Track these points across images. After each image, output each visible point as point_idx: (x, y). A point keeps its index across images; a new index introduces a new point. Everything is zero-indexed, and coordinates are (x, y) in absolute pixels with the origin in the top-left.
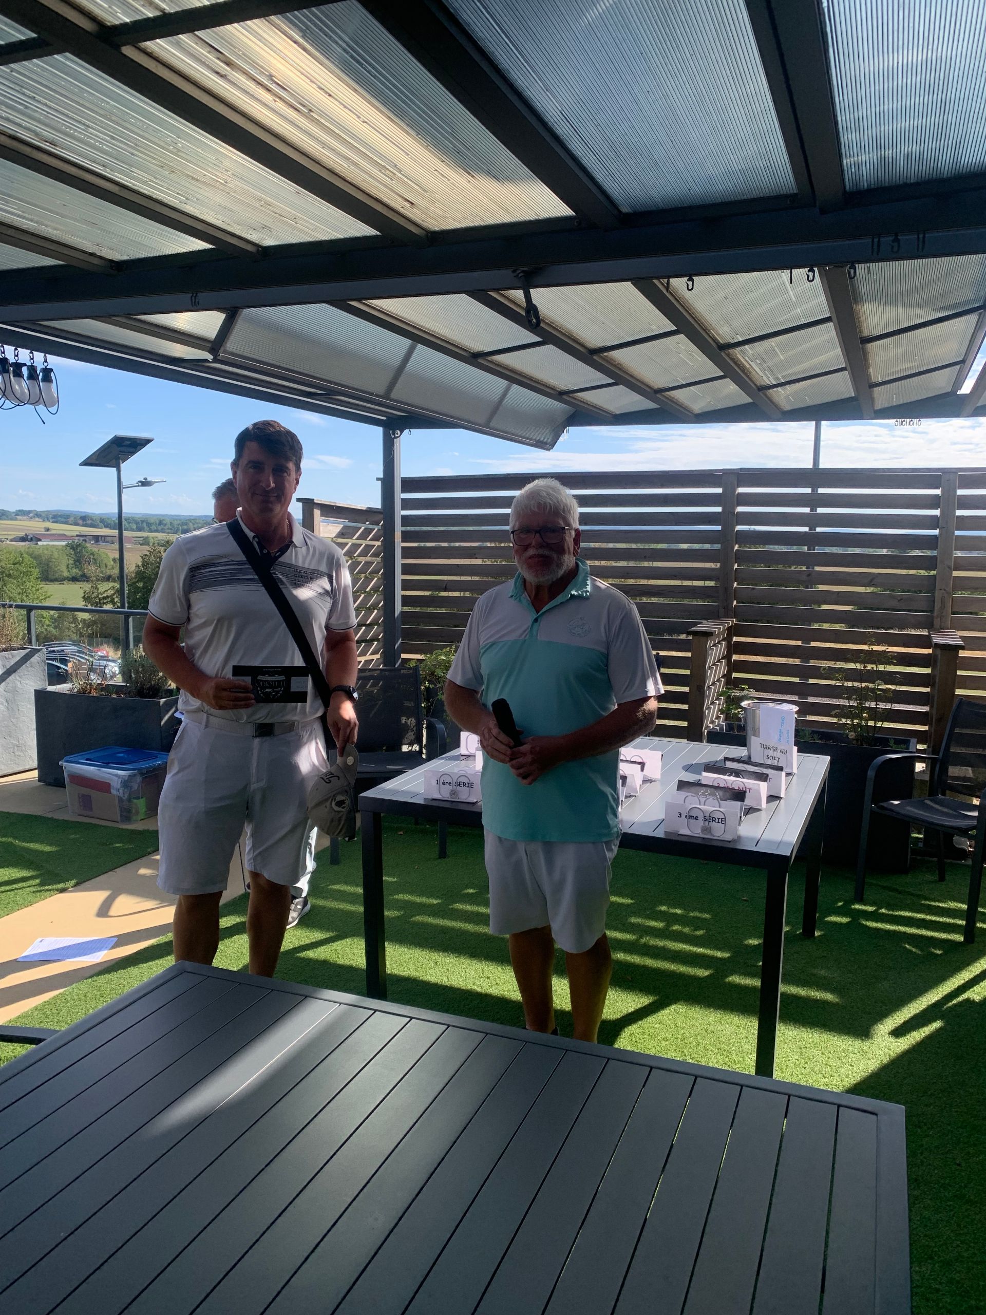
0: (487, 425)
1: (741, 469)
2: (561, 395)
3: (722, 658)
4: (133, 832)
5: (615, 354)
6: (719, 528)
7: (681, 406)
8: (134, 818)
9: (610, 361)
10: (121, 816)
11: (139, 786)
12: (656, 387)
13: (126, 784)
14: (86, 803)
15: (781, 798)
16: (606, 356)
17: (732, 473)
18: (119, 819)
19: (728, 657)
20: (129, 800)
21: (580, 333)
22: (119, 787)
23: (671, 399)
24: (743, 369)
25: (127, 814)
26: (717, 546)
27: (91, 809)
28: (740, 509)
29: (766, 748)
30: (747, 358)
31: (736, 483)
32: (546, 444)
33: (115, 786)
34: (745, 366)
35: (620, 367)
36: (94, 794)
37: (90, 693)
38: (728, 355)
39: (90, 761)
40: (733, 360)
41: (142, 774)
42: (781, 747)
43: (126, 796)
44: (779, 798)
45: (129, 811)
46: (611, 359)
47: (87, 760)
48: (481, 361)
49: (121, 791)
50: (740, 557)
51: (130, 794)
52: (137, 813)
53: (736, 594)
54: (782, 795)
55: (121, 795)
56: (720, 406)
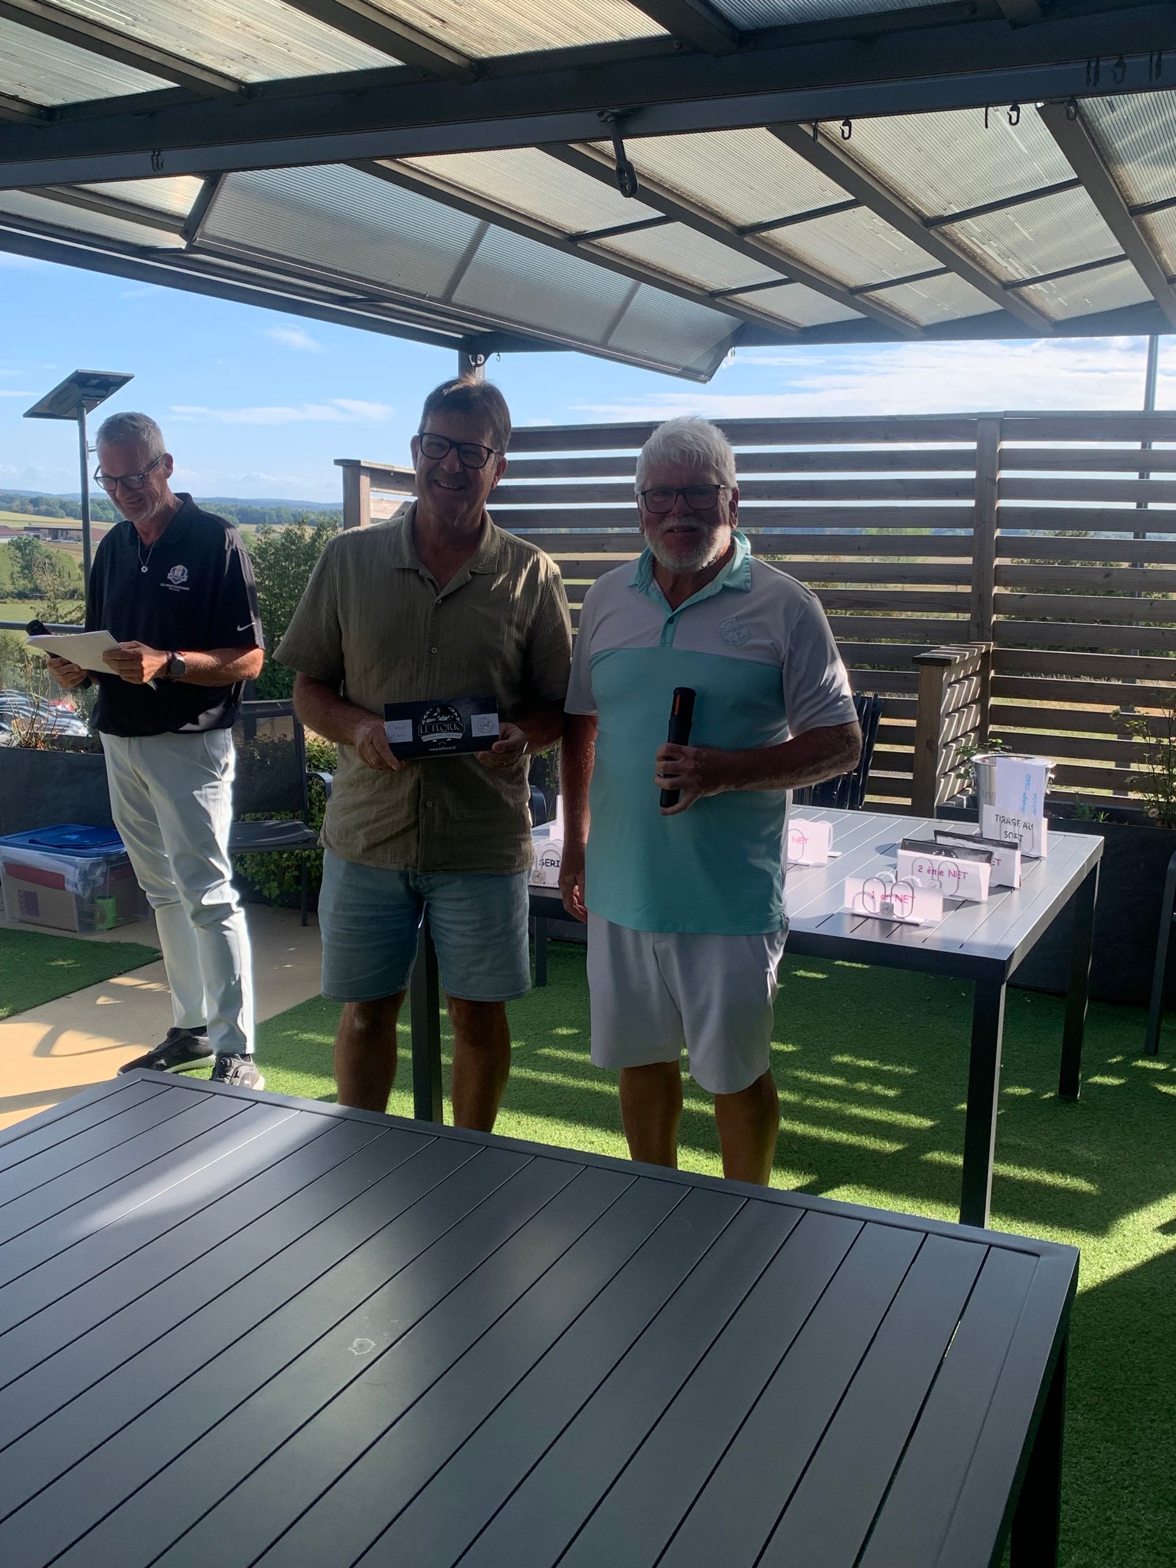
0: (604, 343)
1: (1006, 413)
2: (712, 298)
3: (972, 702)
4: (97, 945)
5: (779, 234)
6: (971, 503)
7: (899, 315)
8: (99, 926)
9: (772, 245)
10: (81, 923)
11: (105, 882)
12: (852, 284)
13: (85, 875)
14: (30, 903)
15: (1014, 888)
16: (766, 237)
17: (991, 419)
18: (77, 927)
19: (982, 700)
20: (92, 900)
21: (719, 203)
22: (76, 881)
23: (880, 304)
24: (973, 257)
25: (88, 921)
26: (970, 532)
27: (37, 913)
28: (1004, 474)
29: (1003, 820)
30: (973, 238)
31: (998, 434)
32: (701, 373)
33: (71, 879)
34: (975, 252)
35: (789, 254)
36: (43, 892)
37: (36, 746)
38: (944, 235)
39: (34, 844)
40: (953, 242)
41: (109, 862)
42: (1024, 819)
43: (88, 893)
44: (1011, 888)
45: (92, 915)
46: (774, 241)
47: (31, 841)
48: (581, 245)
49: (79, 886)
50: (1004, 547)
51: (92, 891)
52: (103, 918)
53: (999, 604)
54: (1016, 885)
55: (80, 892)
56: (960, 314)
